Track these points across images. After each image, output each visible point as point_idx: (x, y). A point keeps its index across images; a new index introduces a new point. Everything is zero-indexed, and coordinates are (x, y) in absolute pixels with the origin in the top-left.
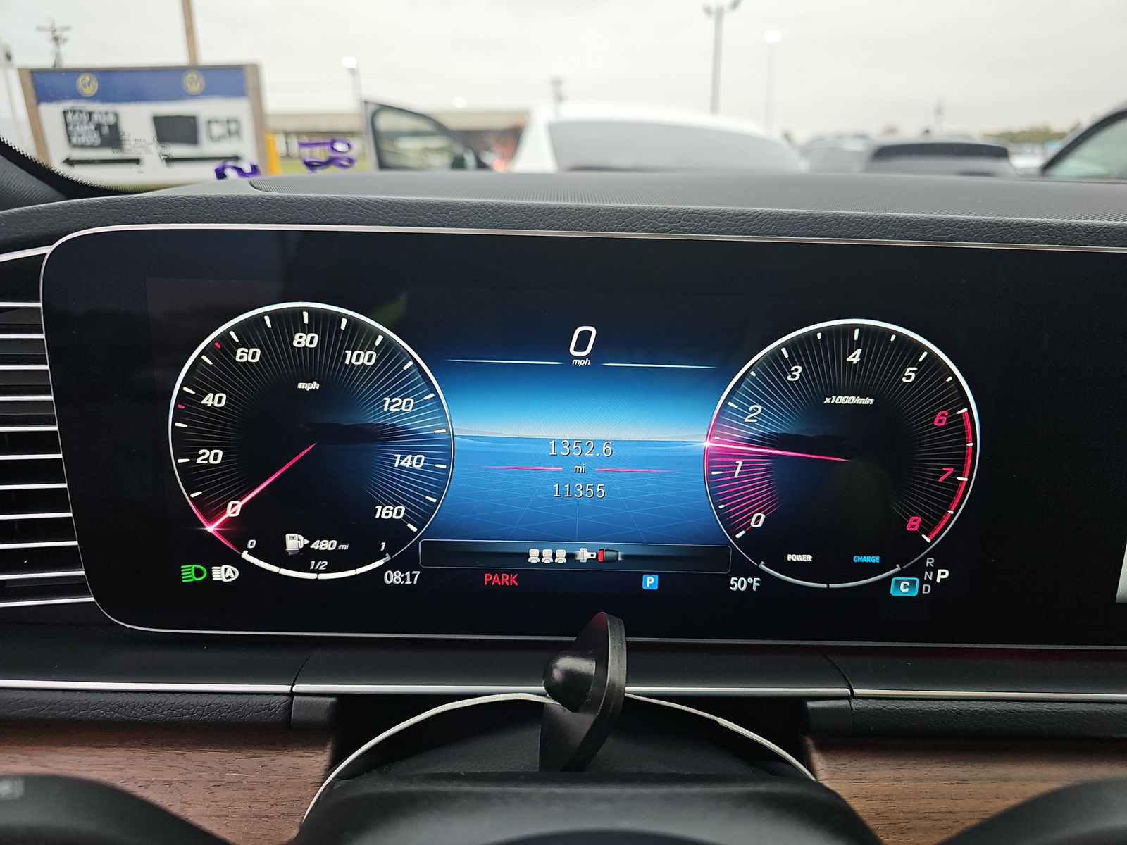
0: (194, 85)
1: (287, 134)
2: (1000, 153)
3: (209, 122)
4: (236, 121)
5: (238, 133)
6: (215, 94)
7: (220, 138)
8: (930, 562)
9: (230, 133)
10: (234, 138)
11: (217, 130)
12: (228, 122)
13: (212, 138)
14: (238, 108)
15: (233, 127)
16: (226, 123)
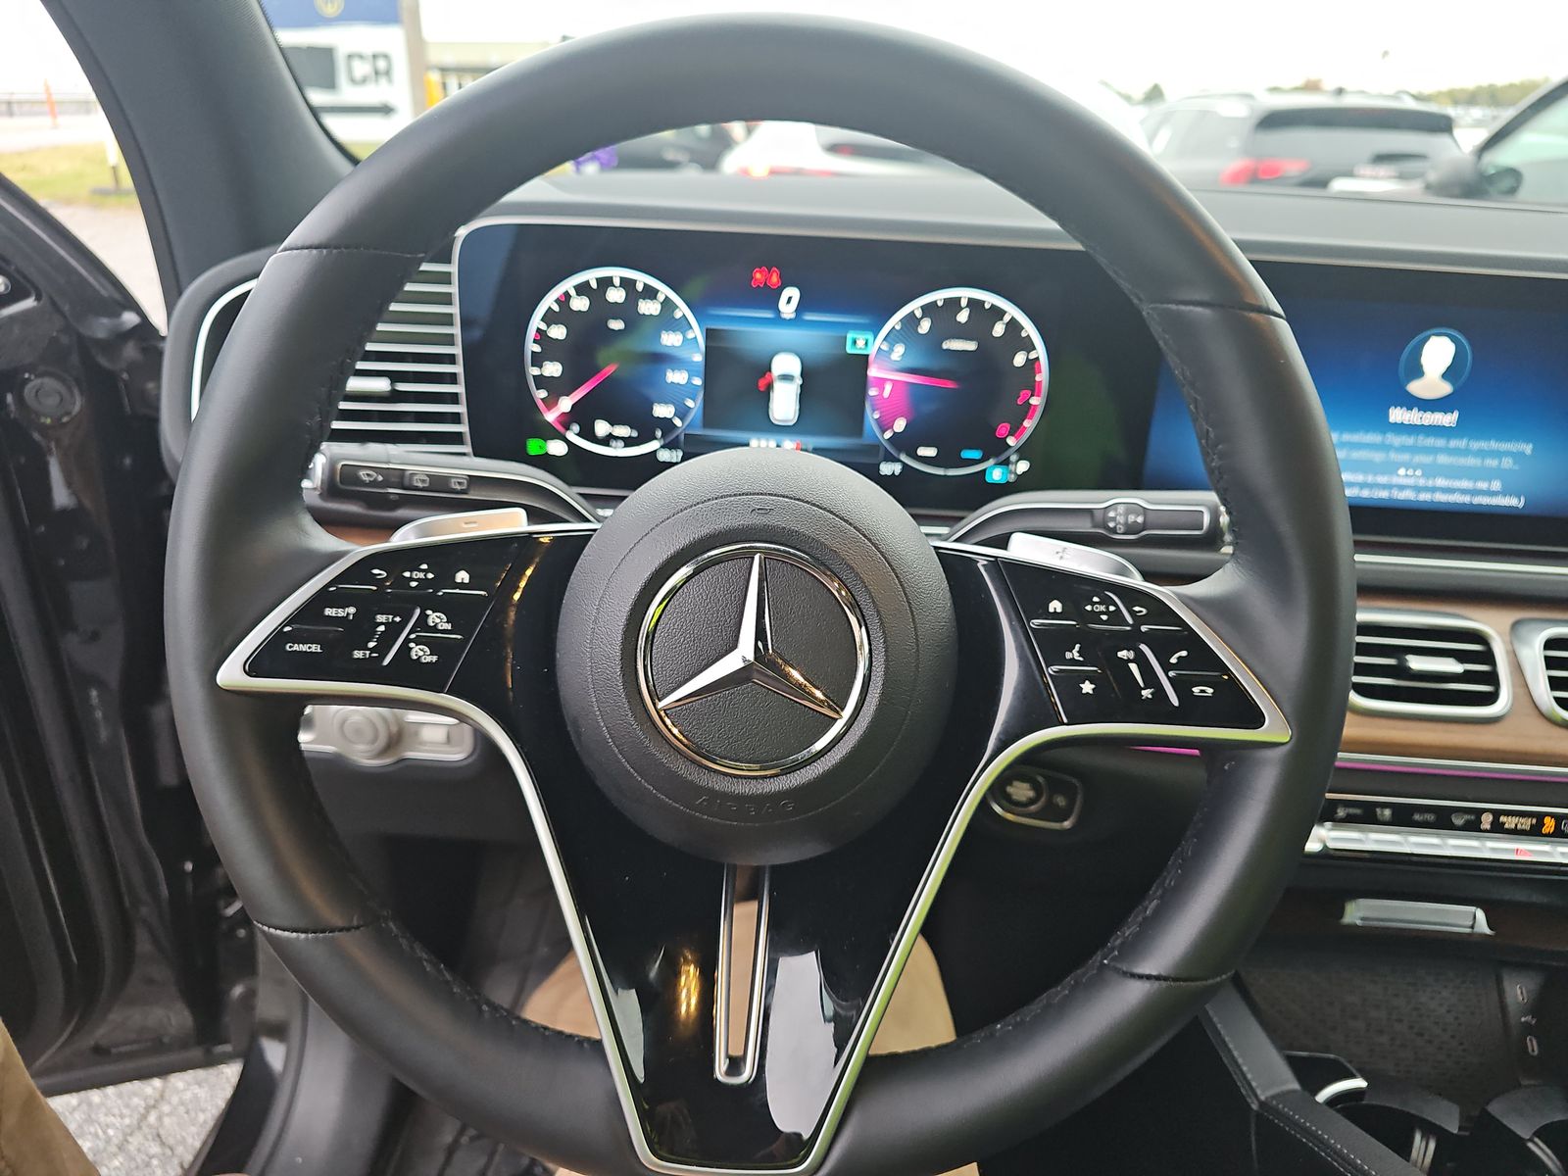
0: (329, 5)
1: (444, 70)
2: (1442, 125)
3: (350, 57)
4: (386, 57)
5: (388, 73)
6: (356, 19)
7: (364, 81)
8: (1014, 458)
9: (377, 73)
10: (383, 81)
11: (361, 69)
12: (375, 57)
13: (353, 81)
14: (389, 39)
15: (382, 64)
16: (371, 59)
